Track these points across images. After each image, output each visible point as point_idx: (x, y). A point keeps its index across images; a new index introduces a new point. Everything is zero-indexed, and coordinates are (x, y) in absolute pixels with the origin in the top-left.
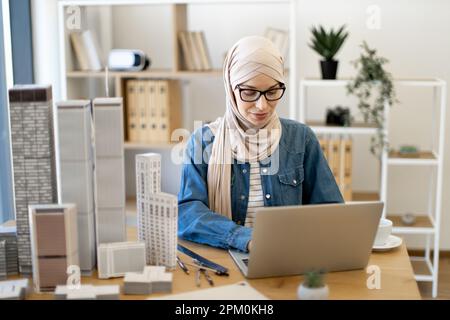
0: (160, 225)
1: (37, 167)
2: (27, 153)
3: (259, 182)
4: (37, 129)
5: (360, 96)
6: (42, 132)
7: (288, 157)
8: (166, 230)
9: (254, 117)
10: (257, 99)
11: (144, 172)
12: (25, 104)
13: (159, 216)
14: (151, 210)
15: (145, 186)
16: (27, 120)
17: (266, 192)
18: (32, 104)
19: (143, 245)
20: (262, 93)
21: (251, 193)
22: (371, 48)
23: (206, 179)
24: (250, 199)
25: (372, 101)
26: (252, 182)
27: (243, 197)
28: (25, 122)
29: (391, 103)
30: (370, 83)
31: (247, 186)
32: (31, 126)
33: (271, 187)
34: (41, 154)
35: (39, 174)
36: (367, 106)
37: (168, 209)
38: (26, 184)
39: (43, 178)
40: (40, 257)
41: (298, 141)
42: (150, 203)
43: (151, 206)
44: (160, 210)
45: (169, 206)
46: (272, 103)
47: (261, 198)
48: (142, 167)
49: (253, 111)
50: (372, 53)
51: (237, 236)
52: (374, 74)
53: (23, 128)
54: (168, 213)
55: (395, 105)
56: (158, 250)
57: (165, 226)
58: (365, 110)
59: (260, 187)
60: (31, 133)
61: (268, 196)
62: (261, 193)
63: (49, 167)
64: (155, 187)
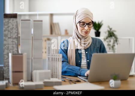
0: (55, 65)
1: (13, 42)
2: (9, 36)
3: (85, 56)
4: (13, 28)
5: (108, 42)
6: (15, 29)
7: (94, 48)
8: (57, 66)
9: (84, 33)
10: (85, 26)
11: (50, 46)
12: (9, 19)
13: (55, 61)
14: (52, 59)
15: (50, 51)
16: (10, 25)
17: (87, 60)
18: (12, 19)
19: (49, 71)
20: (87, 24)
21: (82, 60)
22: (111, 27)
23: (67, 55)
24: (82, 62)
25: (111, 43)
26: (82, 56)
27: (80, 61)
28: (9, 25)
29: (117, 44)
30: (111, 37)
31: (81, 58)
32: (11, 26)
33: (89, 58)
34: (14, 37)
35: (13, 44)
36: (110, 45)
37: (58, 58)
38: (8, 48)
39: (14, 46)
40: (13, 72)
41: (97, 43)
42: (51, 57)
43: (52, 58)
44: (55, 59)
45: (59, 57)
46: (90, 28)
47: (86, 61)
48: (49, 45)
49: (84, 31)
50: (111, 29)
51: (81, 71)
52: (112, 35)
53: (8, 27)
54: (58, 60)
55: (118, 45)
56: (54, 74)
57: (57, 65)
58: (109, 46)
59: (85, 58)
60: (11, 29)
61: (88, 61)
62: (86, 60)
63: (17, 42)
64: (53, 52)
